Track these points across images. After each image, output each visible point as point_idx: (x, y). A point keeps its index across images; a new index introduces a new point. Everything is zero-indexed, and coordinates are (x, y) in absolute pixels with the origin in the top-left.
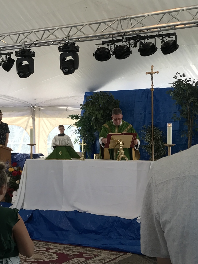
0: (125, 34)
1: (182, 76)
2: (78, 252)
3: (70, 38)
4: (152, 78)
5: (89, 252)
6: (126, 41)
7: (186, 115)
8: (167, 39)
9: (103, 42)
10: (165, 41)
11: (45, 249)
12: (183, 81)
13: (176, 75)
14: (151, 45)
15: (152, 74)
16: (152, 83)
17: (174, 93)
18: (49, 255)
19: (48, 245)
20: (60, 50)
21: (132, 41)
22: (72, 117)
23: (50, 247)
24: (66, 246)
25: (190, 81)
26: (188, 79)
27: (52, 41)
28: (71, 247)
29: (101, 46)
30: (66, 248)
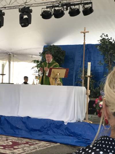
0: (60, 2)
1: (106, 36)
2: (26, 142)
3: (26, 4)
4: (84, 36)
5: (33, 142)
6: (61, 7)
7: (108, 62)
8: (87, 6)
9: (47, 7)
10: (85, 7)
11: (5, 139)
12: (106, 39)
13: (102, 35)
14: (76, 9)
15: (84, 33)
16: (85, 39)
17: (100, 47)
18: (7, 142)
19: (8, 137)
20: (20, 11)
21: (65, 7)
22: (35, 61)
23: (9, 138)
24: (19, 138)
25: (111, 39)
26: (109, 38)
27: (15, 6)
28: (22, 139)
29: (46, 10)
30: (19, 139)
